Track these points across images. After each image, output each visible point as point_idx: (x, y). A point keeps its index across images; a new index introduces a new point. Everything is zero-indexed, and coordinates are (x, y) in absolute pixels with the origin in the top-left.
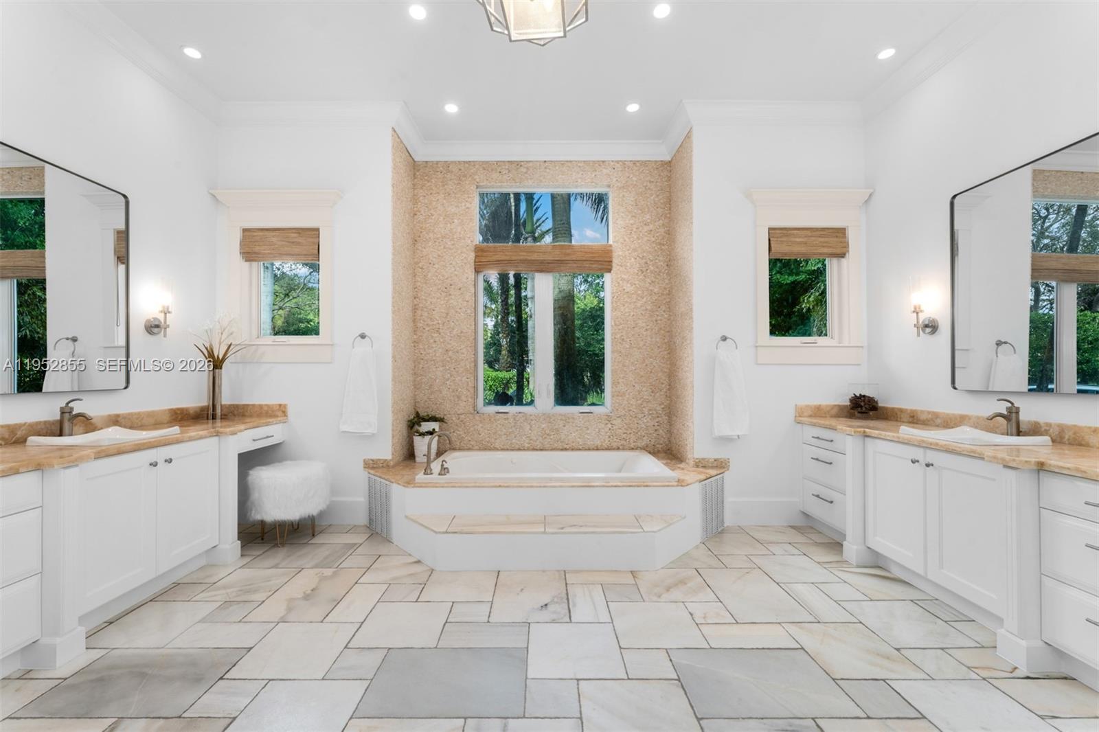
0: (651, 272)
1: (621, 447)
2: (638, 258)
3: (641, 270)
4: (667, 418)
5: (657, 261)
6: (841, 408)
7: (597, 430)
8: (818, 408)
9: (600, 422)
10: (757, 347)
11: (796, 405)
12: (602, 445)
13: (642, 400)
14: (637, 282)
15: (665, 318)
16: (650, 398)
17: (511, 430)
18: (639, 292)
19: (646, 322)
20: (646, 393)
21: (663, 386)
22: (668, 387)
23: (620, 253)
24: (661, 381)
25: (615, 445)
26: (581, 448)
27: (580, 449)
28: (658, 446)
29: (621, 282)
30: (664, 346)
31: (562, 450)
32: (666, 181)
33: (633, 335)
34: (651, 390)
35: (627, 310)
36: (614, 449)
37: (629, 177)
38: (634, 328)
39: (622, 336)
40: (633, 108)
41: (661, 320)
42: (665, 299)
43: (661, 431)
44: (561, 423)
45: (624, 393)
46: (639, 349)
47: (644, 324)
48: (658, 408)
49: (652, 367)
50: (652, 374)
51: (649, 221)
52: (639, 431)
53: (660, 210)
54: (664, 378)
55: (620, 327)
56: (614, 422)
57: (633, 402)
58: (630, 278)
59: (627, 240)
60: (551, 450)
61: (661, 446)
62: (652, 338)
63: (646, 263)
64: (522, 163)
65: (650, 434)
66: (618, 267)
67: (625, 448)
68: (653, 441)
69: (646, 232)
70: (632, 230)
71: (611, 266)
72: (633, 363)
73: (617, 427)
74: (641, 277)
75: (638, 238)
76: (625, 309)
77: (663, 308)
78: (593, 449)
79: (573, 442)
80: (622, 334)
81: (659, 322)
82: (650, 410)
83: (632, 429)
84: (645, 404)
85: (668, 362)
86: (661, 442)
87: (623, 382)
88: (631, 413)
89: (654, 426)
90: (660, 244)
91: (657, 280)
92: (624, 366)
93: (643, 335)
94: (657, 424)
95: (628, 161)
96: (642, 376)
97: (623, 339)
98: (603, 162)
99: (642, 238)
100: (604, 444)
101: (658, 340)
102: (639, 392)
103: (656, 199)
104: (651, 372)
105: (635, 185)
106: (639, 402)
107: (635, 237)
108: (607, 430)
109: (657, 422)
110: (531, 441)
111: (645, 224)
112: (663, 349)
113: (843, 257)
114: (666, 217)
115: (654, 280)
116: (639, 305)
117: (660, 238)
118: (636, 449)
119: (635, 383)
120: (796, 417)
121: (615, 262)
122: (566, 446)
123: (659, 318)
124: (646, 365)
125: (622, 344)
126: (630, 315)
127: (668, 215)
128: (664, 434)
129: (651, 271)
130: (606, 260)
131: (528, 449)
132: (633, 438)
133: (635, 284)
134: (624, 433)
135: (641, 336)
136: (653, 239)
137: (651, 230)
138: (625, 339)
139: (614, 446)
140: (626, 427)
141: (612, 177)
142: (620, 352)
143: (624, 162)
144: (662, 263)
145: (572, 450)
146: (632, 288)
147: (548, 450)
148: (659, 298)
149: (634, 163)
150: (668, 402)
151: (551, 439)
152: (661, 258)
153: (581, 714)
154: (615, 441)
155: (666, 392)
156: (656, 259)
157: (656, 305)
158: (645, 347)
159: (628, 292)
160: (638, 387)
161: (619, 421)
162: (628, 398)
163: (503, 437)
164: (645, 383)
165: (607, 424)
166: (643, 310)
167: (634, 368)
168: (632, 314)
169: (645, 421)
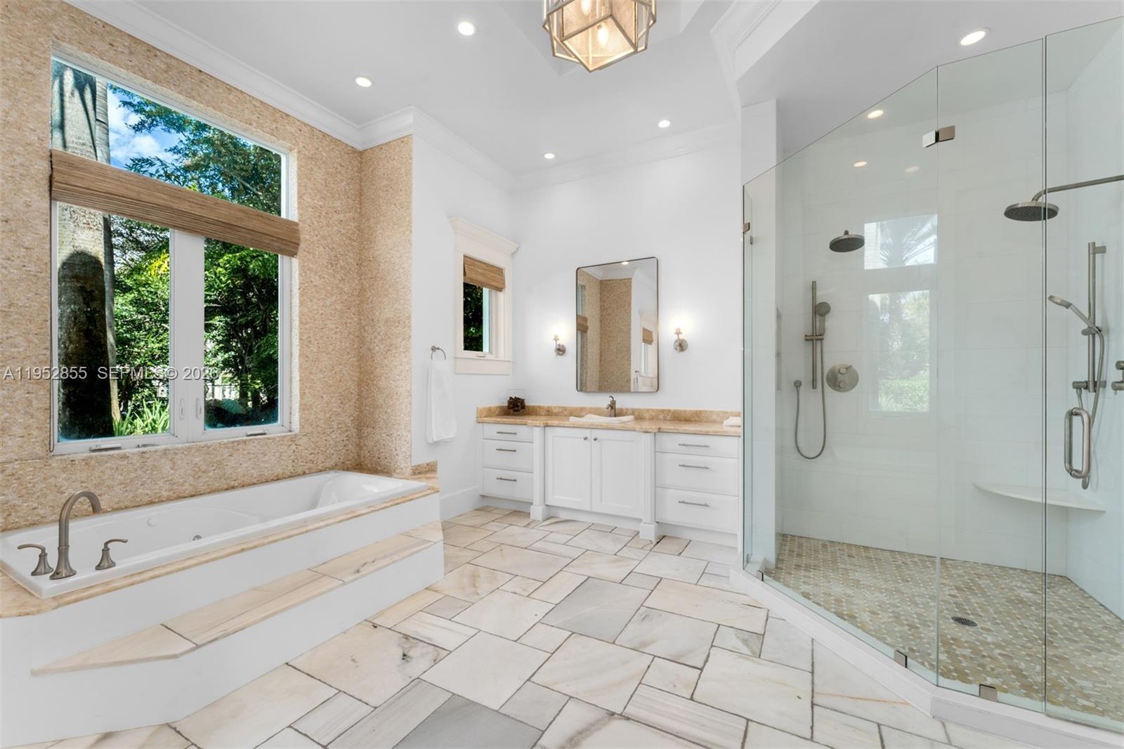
0: (342, 268)
1: (307, 472)
2: (327, 248)
3: (331, 263)
4: (356, 430)
5: (347, 257)
6: (501, 408)
7: (278, 455)
8: (490, 409)
9: (281, 444)
10: (455, 358)
11: (477, 408)
12: (283, 474)
13: (331, 413)
14: (326, 276)
15: (355, 322)
16: (339, 410)
17: (133, 475)
18: (329, 288)
19: (335, 324)
20: (334, 405)
21: (353, 396)
22: (357, 397)
23: (307, 237)
24: (351, 390)
25: (300, 470)
26: (255, 481)
27: (254, 484)
28: (347, 462)
29: (308, 272)
30: (354, 352)
31: (227, 489)
32: (357, 172)
33: (322, 337)
34: (340, 401)
35: (315, 307)
36: (299, 475)
37: (318, 149)
38: (322, 329)
39: (309, 337)
40: (363, 82)
41: (351, 323)
42: (355, 301)
43: (350, 446)
44: (226, 453)
45: (311, 406)
46: (327, 354)
47: (333, 326)
48: (346, 422)
49: (341, 375)
50: (341, 383)
51: (339, 209)
52: (327, 449)
53: (351, 202)
54: (353, 387)
55: (308, 326)
56: (298, 442)
57: (321, 415)
58: (318, 269)
59: (315, 223)
60: (209, 493)
61: (350, 462)
62: (341, 342)
63: (336, 256)
64: (158, 53)
65: (340, 451)
66: (305, 253)
67: (312, 471)
68: (342, 458)
69: (336, 221)
70: (321, 213)
71: (297, 249)
72: (321, 370)
73: (302, 448)
74: (329, 271)
75: (328, 225)
76: (312, 305)
77: (353, 310)
78: (273, 480)
79: (244, 476)
80: (308, 335)
81: (349, 325)
82: (339, 424)
83: (319, 447)
84: (334, 418)
85: (357, 370)
86: (351, 458)
87: (310, 393)
88: (319, 429)
89: (343, 441)
90: (350, 239)
91: (347, 279)
92: (311, 373)
93: (332, 338)
94: (345, 439)
95: (316, 129)
96: (331, 386)
97: (310, 341)
98: (287, 115)
99: (332, 226)
100: (286, 471)
101: (347, 344)
102: (328, 403)
103: (347, 188)
104: (340, 381)
105: (325, 162)
106: (328, 415)
107: (324, 223)
108: (290, 452)
109: (346, 436)
110: (175, 487)
111: (336, 212)
112: (353, 356)
113: (500, 291)
114: (356, 211)
115: (344, 277)
116: (328, 303)
117: (350, 232)
118: (325, 470)
119: (324, 393)
120: (477, 418)
121: (302, 245)
122: (232, 483)
123: (349, 321)
124: (335, 373)
125: (309, 347)
126: (318, 313)
127: (359, 210)
128: (353, 448)
129: (341, 266)
130: (292, 240)
131: (169, 499)
132: (321, 457)
133: (324, 278)
134: (311, 454)
135: (330, 339)
136: (343, 232)
137: (341, 221)
138: (312, 341)
139: (299, 472)
140: (313, 446)
141: (298, 140)
142: (307, 357)
143: (312, 128)
144: (352, 260)
145: (243, 486)
146: (321, 282)
147: (204, 494)
148: (349, 299)
149: (325, 135)
150: (357, 413)
151: (211, 477)
152: (351, 255)
153: (567, 695)
154: (301, 466)
155: (355, 403)
156: (347, 255)
157: (346, 306)
158: (334, 352)
159: (315, 286)
160: (326, 398)
161: (305, 439)
162: (315, 411)
163: (117, 489)
164: (334, 393)
165: (290, 445)
166: (333, 310)
167: (322, 376)
168: (321, 312)
169: (334, 437)
